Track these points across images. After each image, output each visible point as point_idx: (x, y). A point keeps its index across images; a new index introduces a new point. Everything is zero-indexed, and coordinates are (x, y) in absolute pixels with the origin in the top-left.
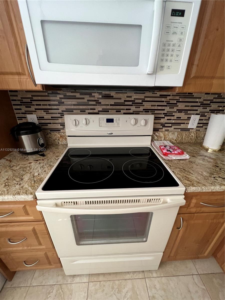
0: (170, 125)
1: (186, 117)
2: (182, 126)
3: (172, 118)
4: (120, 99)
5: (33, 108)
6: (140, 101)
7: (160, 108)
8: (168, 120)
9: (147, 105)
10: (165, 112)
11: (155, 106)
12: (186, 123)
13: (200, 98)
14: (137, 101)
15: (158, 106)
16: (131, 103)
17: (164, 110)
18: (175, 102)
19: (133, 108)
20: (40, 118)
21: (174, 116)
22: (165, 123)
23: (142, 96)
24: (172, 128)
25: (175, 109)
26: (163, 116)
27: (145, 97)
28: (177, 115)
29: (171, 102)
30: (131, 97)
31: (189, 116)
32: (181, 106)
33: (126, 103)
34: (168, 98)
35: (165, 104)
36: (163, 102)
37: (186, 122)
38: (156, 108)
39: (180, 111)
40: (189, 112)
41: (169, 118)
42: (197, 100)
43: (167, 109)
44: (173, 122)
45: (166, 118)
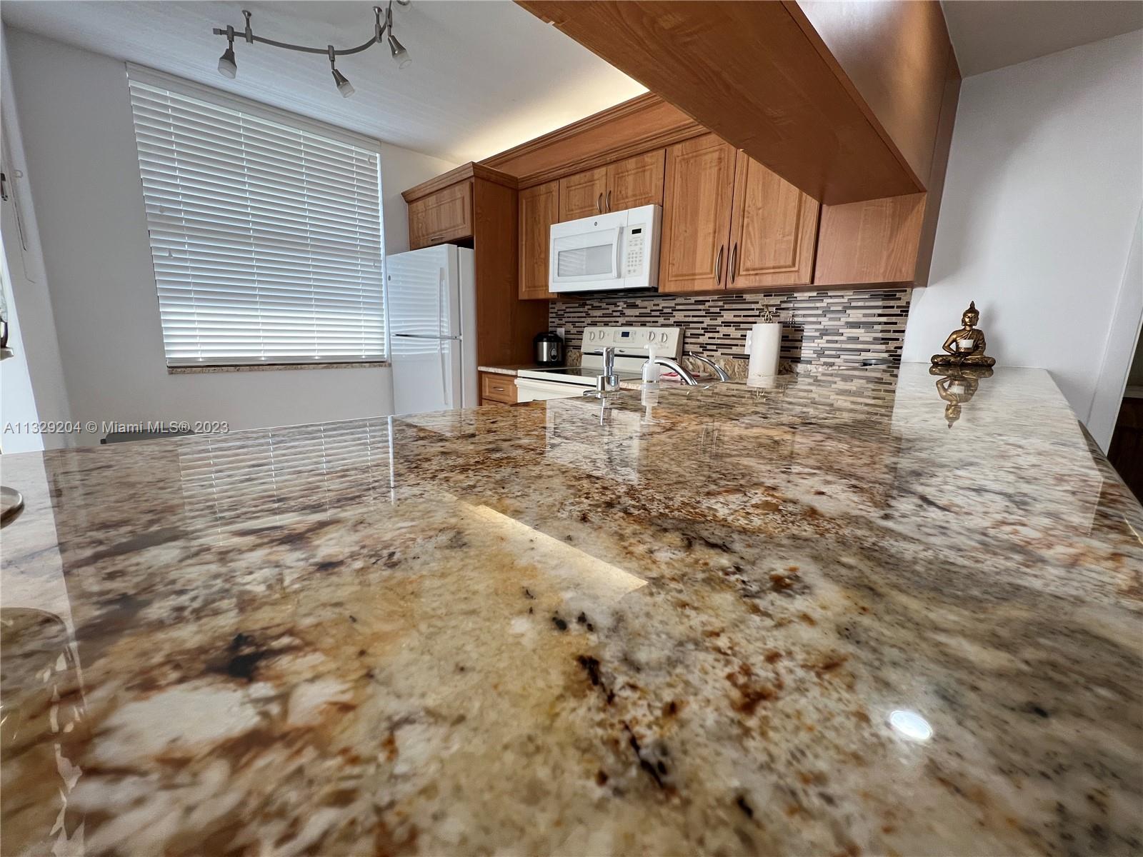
0: (714, 347)
1: (738, 334)
2: (735, 350)
3: (716, 335)
4: (646, 308)
5: (563, 322)
6: (670, 310)
7: (695, 319)
8: (709, 338)
9: (679, 316)
10: (704, 325)
11: (689, 316)
12: (741, 346)
13: (758, 303)
14: (665, 310)
15: (693, 316)
16: (658, 313)
17: (702, 322)
18: (717, 310)
19: (661, 320)
20: (567, 332)
21: (718, 332)
22: (707, 344)
23: (672, 304)
24: (718, 353)
25: (719, 321)
26: (702, 332)
27: (676, 304)
28: (724, 330)
29: (712, 310)
30: (658, 305)
31: (743, 332)
32: (728, 316)
33: (653, 313)
34: (707, 304)
35: (703, 313)
36: (700, 310)
37: (739, 342)
38: (691, 319)
39: (727, 324)
40: (742, 326)
41: (711, 335)
42: (753, 306)
43: (707, 321)
44: (719, 342)
45: (708, 335)
